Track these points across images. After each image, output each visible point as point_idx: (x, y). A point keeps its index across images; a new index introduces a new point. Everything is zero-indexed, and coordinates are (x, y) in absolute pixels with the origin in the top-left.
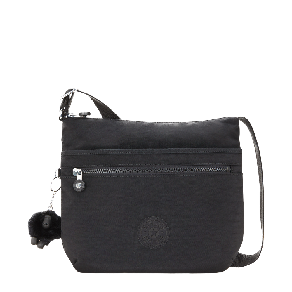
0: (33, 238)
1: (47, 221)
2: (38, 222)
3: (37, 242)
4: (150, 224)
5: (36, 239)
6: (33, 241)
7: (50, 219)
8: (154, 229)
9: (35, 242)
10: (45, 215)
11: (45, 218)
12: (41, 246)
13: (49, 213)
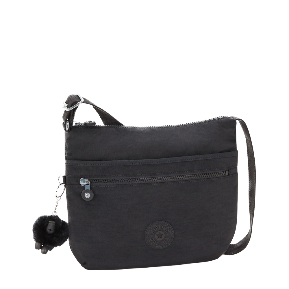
0: (37, 243)
1: (51, 226)
2: (43, 227)
3: (41, 247)
4: (156, 228)
5: (39, 244)
6: (37, 246)
7: (54, 224)
8: (160, 232)
9: (39, 247)
10: (49, 221)
11: (49, 223)
12: (44, 252)
13: (52, 218)
